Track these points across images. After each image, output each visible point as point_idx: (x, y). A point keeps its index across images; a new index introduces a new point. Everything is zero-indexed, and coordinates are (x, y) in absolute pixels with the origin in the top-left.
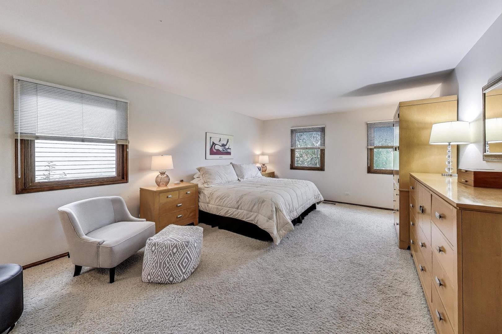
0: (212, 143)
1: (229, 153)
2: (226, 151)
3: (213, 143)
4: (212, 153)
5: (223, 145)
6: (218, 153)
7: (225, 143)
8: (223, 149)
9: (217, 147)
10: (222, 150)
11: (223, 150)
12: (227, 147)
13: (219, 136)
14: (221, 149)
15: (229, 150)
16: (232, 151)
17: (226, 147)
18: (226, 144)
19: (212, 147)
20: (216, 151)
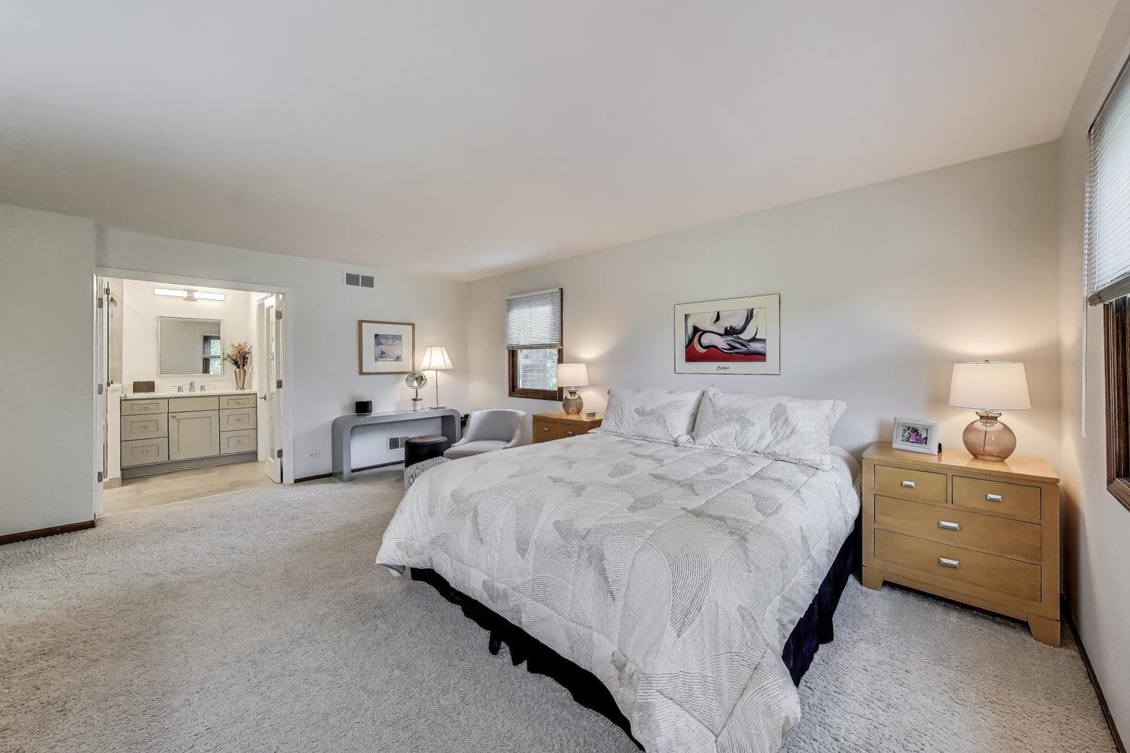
0: (690, 330)
1: (760, 356)
2: (743, 349)
3: (696, 330)
4: (692, 356)
5: (729, 332)
6: (713, 354)
7: (738, 322)
8: (729, 342)
9: (707, 339)
10: (728, 347)
11: (733, 348)
12: (746, 336)
13: (715, 307)
14: (721, 343)
15: (755, 346)
16: (771, 350)
17: (740, 336)
18: (742, 324)
19: (690, 342)
20: (705, 350)
